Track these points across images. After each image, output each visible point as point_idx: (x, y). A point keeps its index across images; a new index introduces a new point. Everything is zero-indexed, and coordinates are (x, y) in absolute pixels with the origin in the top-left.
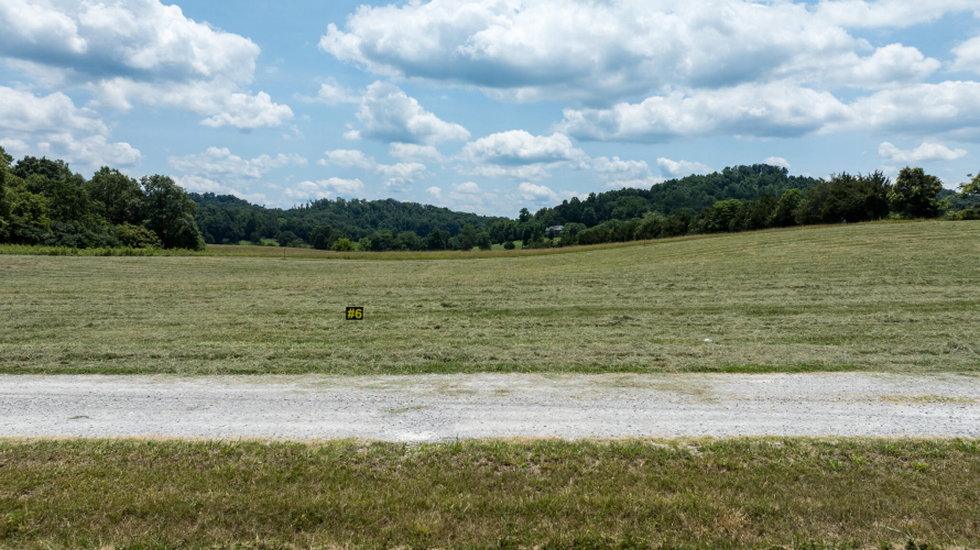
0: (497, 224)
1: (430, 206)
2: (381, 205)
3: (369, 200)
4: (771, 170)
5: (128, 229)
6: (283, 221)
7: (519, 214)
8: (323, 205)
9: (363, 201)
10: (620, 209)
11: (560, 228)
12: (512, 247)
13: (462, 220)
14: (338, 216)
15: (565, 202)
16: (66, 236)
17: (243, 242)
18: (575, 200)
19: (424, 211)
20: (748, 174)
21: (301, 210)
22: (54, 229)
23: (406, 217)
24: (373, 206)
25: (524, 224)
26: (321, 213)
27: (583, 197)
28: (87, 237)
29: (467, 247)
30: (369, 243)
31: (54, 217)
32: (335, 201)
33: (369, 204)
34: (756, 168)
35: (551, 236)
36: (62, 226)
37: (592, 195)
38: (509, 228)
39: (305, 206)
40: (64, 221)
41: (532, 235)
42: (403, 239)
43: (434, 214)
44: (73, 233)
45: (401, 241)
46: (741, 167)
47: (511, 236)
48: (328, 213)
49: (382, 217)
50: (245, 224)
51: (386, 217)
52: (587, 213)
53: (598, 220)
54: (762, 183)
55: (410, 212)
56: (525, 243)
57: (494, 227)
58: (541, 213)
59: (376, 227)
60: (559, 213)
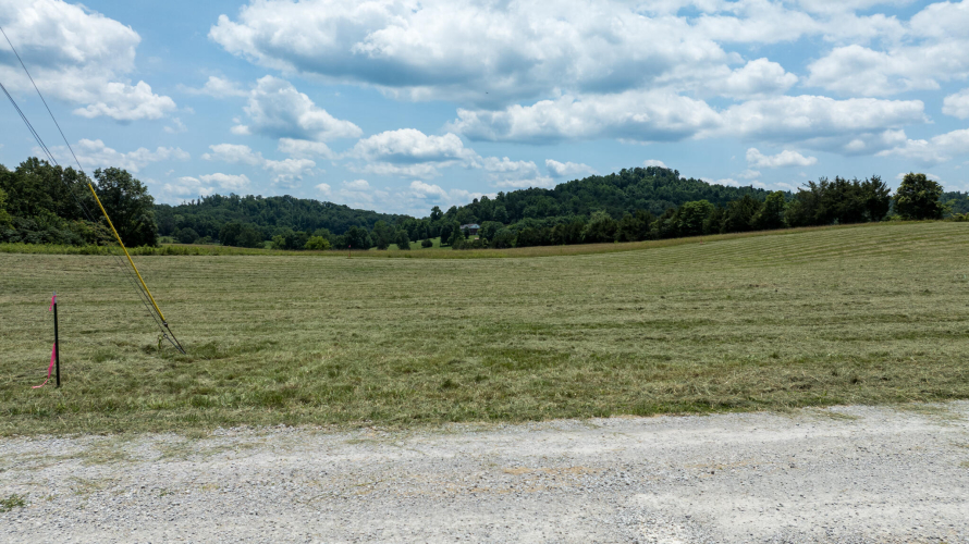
0: (409, 222)
1: (329, 204)
2: (278, 202)
3: (264, 197)
4: (664, 173)
5: (86, 226)
6: (180, 218)
7: (431, 212)
8: (215, 201)
9: (259, 197)
10: (532, 207)
11: (475, 226)
12: (428, 245)
13: (363, 218)
14: (233, 212)
15: (475, 200)
16: (31, 234)
18: (485, 199)
19: (323, 208)
20: (643, 176)
21: (192, 206)
23: (304, 214)
24: (271, 202)
25: (436, 222)
26: (215, 210)
27: (492, 196)
28: (52, 234)
29: (383, 246)
30: (283, 241)
31: (13, 212)
32: (229, 197)
33: (266, 200)
34: (651, 171)
35: (468, 233)
37: (501, 194)
38: (422, 226)
39: (196, 202)
40: (25, 216)
41: (452, 233)
43: (334, 211)
44: (36, 230)
46: (637, 169)
47: (425, 234)
48: (222, 209)
49: (279, 214)
51: (284, 214)
52: (499, 211)
53: (511, 218)
54: (657, 185)
55: (308, 209)
56: (443, 241)
57: (406, 225)
58: (453, 210)
59: (274, 224)
60: (471, 212)
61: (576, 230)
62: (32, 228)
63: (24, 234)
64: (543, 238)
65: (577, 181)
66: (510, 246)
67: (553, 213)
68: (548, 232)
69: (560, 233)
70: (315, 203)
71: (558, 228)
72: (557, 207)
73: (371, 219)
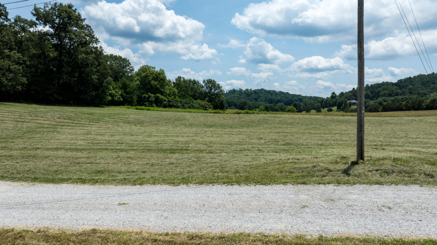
1: (281, 92)
2: (258, 92)
7: (331, 95)
8: (233, 92)
9: (251, 90)
10: (385, 92)
11: (354, 101)
12: (331, 110)
13: (296, 98)
14: (240, 96)
19: (278, 94)
23: (270, 96)
25: (333, 99)
26: (233, 95)
29: (308, 111)
30: (264, 108)
32: (238, 90)
33: (254, 91)
35: (351, 104)
38: (326, 101)
41: (343, 105)
43: (283, 95)
47: (329, 105)
48: (236, 95)
49: (259, 97)
51: (261, 97)
52: (367, 94)
53: (373, 97)
55: (272, 94)
56: (338, 109)
57: (318, 101)
58: (342, 94)
59: (257, 101)
60: (352, 94)
61: (419, 103)
62: (185, 103)
63: (183, 106)
64: (398, 107)
65: (410, 78)
66: (378, 111)
67: (397, 94)
68: (401, 104)
69: (408, 105)
70: (274, 91)
71: (407, 102)
72: (400, 91)
73: (300, 98)
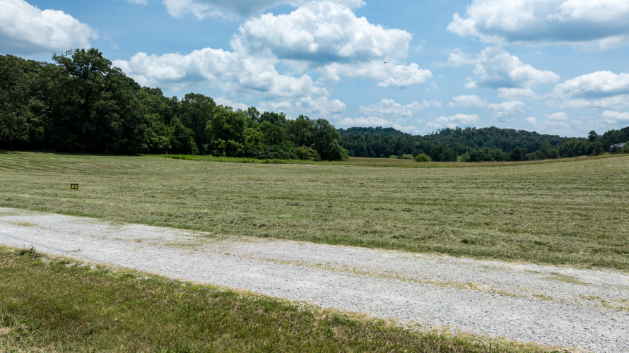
0: (569, 143)
1: (523, 131)
2: (486, 131)
3: (477, 128)
5: (303, 149)
6: (417, 143)
7: (588, 135)
8: (447, 132)
9: (474, 129)
11: (623, 145)
14: (455, 139)
16: (270, 153)
17: (393, 156)
19: (517, 134)
21: (432, 135)
22: (264, 149)
24: (481, 132)
26: (445, 138)
28: (280, 153)
31: (266, 143)
32: (455, 129)
33: (478, 130)
36: (269, 148)
39: (435, 133)
40: (270, 145)
42: (493, 154)
43: (525, 136)
45: (491, 156)
47: (581, 152)
48: (449, 137)
49: (486, 139)
50: (394, 145)
55: (507, 136)
70: (512, 131)
